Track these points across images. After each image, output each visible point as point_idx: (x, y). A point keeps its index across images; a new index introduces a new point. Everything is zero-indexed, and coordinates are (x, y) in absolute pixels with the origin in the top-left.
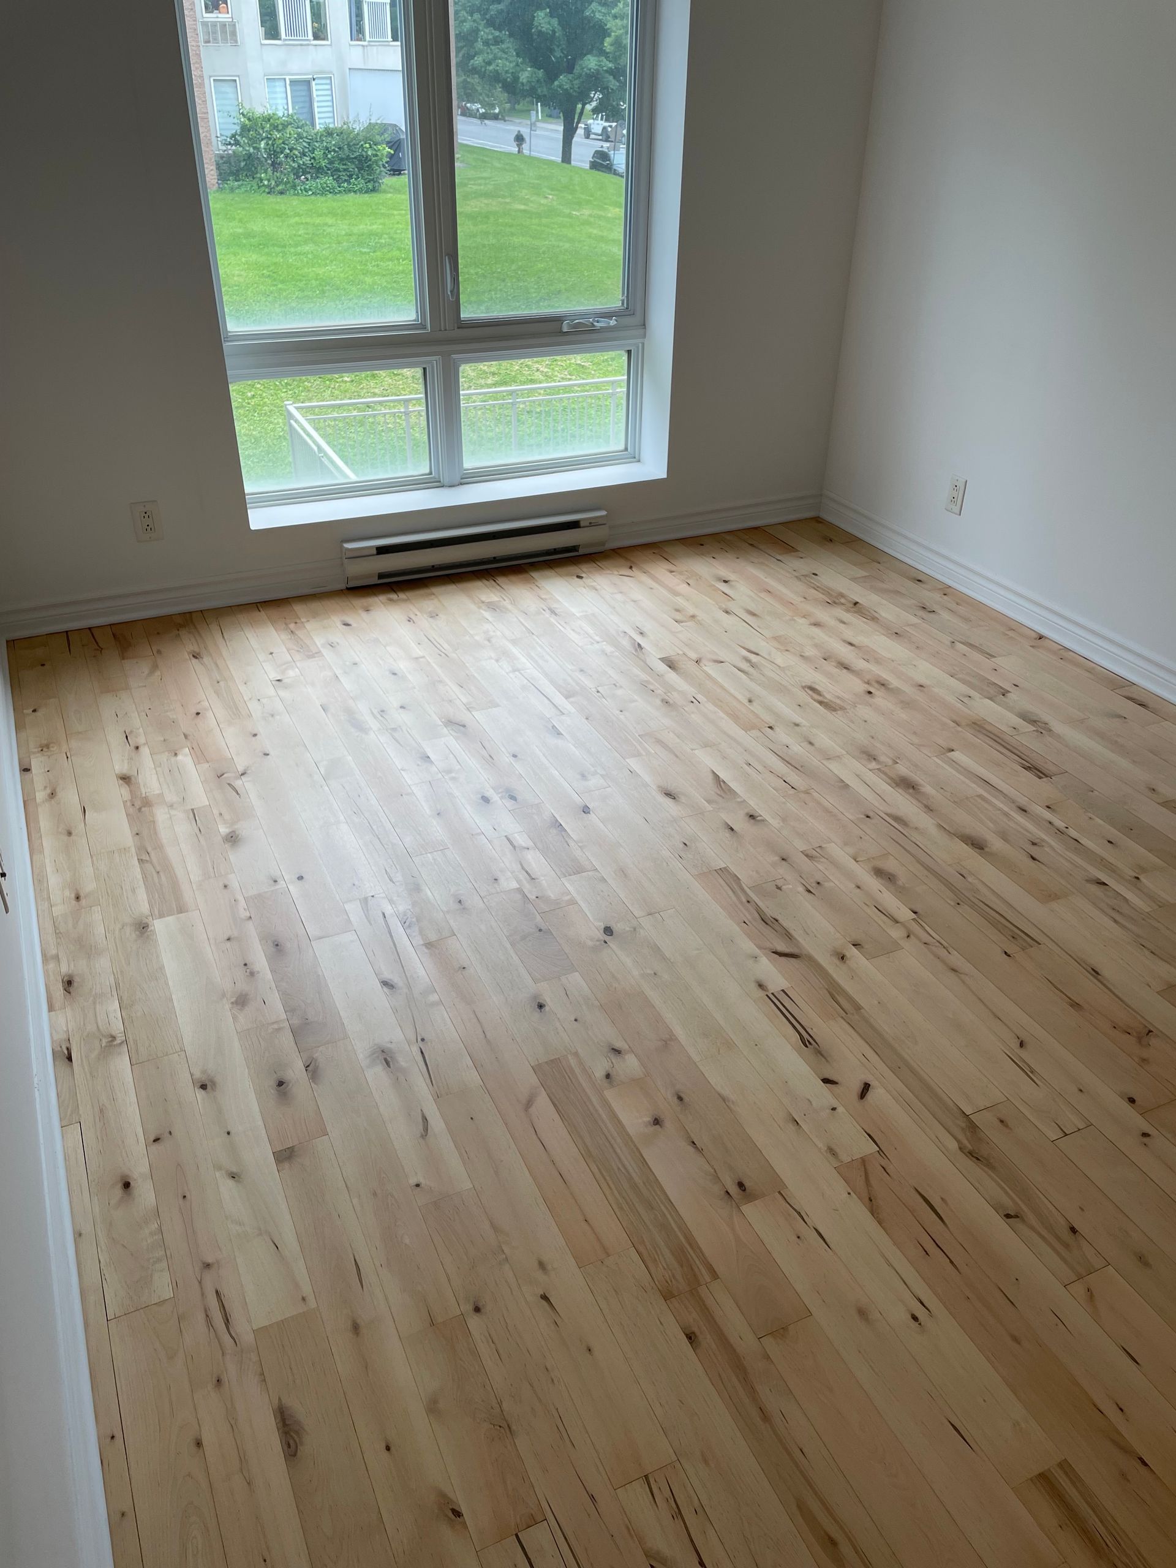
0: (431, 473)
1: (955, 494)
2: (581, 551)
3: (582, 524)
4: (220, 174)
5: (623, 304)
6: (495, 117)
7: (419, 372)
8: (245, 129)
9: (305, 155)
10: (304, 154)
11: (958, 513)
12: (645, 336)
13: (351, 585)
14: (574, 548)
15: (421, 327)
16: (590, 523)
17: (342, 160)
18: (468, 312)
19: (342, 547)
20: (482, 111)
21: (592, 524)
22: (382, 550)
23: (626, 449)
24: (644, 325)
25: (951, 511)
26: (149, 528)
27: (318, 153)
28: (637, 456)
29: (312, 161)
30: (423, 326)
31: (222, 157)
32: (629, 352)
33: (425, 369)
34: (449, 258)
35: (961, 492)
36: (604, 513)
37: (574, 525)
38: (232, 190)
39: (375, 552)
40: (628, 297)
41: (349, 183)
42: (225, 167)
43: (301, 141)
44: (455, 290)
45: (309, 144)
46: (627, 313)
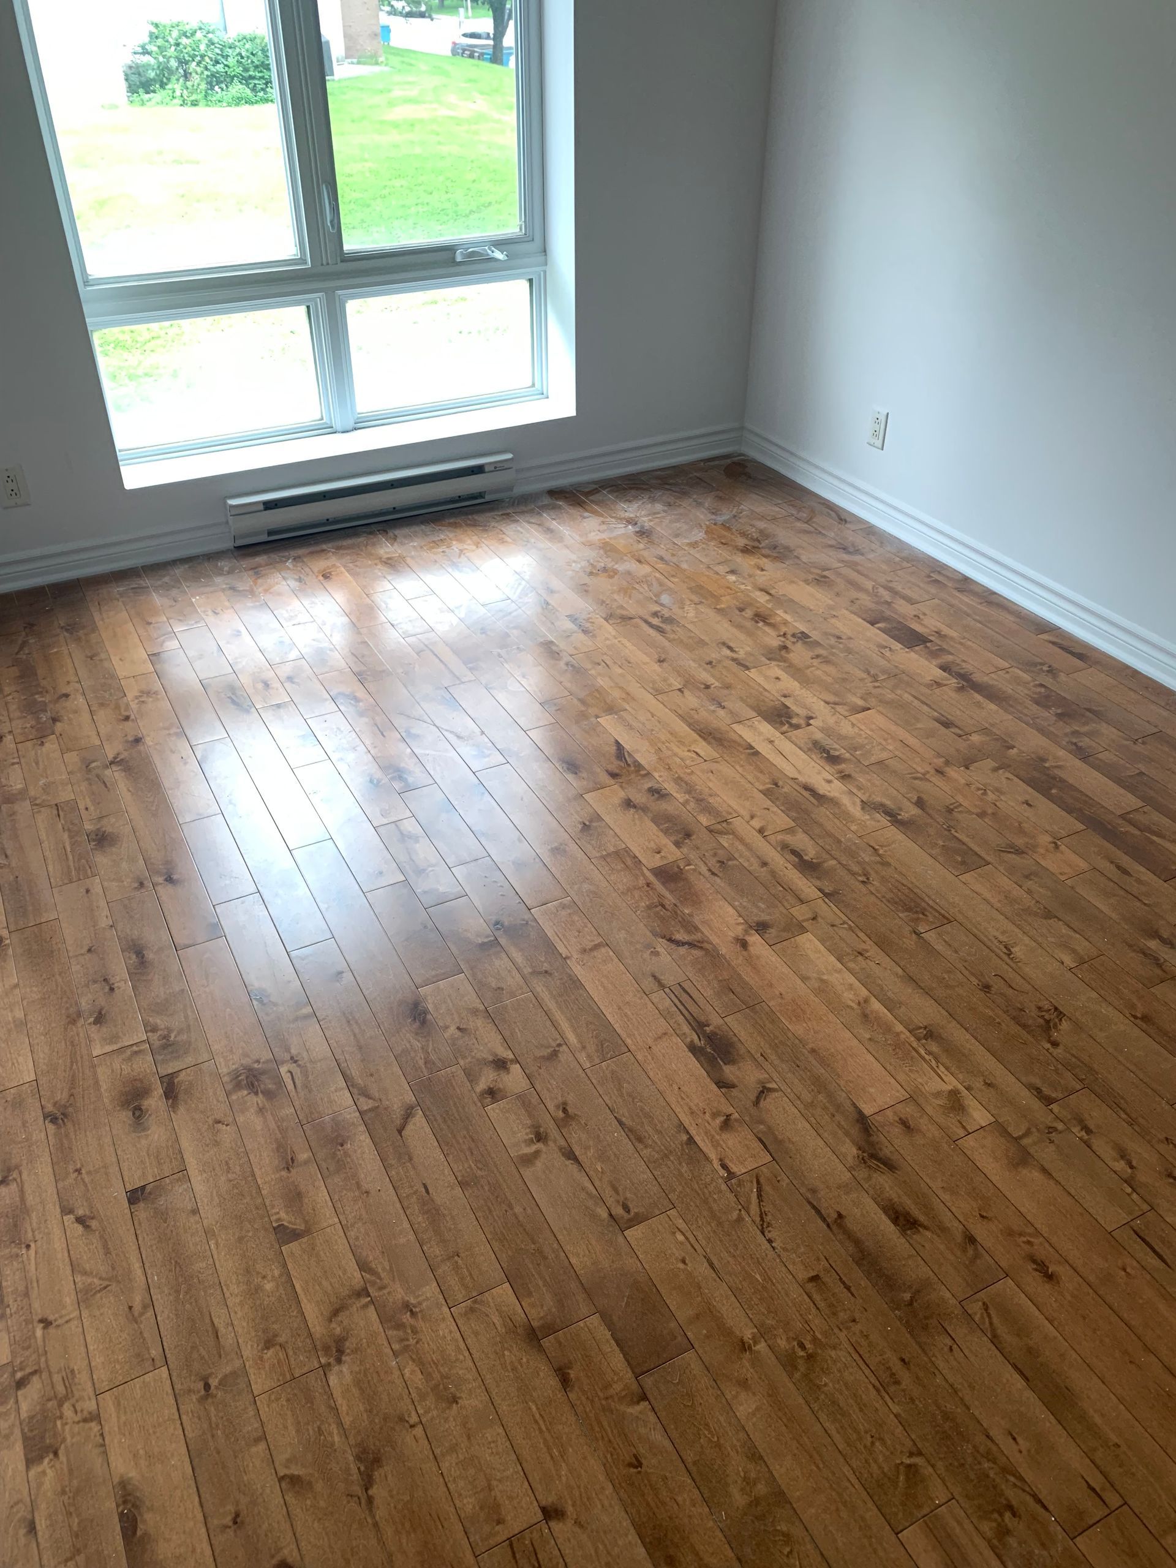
0: (322, 419)
1: (877, 427)
2: (488, 498)
3: (487, 469)
4: (130, 87)
5: (521, 229)
6: (422, 15)
7: (303, 309)
8: (153, 37)
9: (219, 63)
10: (217, 62)
11: (880, 446)
12: (546, 264)
13: (239, 543)
14: (481, 495)
15: (300, 261)
16: (495, 468)
17: (256, 67)
18: (352, 242)
19: (225, 503)
20: (407, 9)
21: (498, 467)
22: (269, 505)
23: (533, 385)
24: (545, 251)
25: (873, 445)
26: (13, 493)
27: (232, 61)
28: (545, 393)
29: (227, 69)
30: (302, 261)
31: (130, 67)
32: (531, 281)
33: (308, 307)
34: (327, 188)
35: (883, 427)
36: (509, 456)
37: (479, 470)
38: (143, 103)
39: (261, 507)
40: (525, 222)
41: (266, 93)
42: (135, 78)
43: (212, 47)
44: (336, 221)
45: (222, 50)
46: (526, 239)
